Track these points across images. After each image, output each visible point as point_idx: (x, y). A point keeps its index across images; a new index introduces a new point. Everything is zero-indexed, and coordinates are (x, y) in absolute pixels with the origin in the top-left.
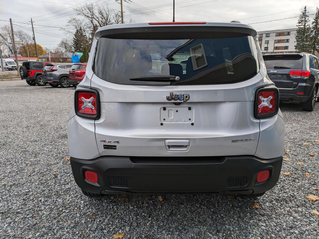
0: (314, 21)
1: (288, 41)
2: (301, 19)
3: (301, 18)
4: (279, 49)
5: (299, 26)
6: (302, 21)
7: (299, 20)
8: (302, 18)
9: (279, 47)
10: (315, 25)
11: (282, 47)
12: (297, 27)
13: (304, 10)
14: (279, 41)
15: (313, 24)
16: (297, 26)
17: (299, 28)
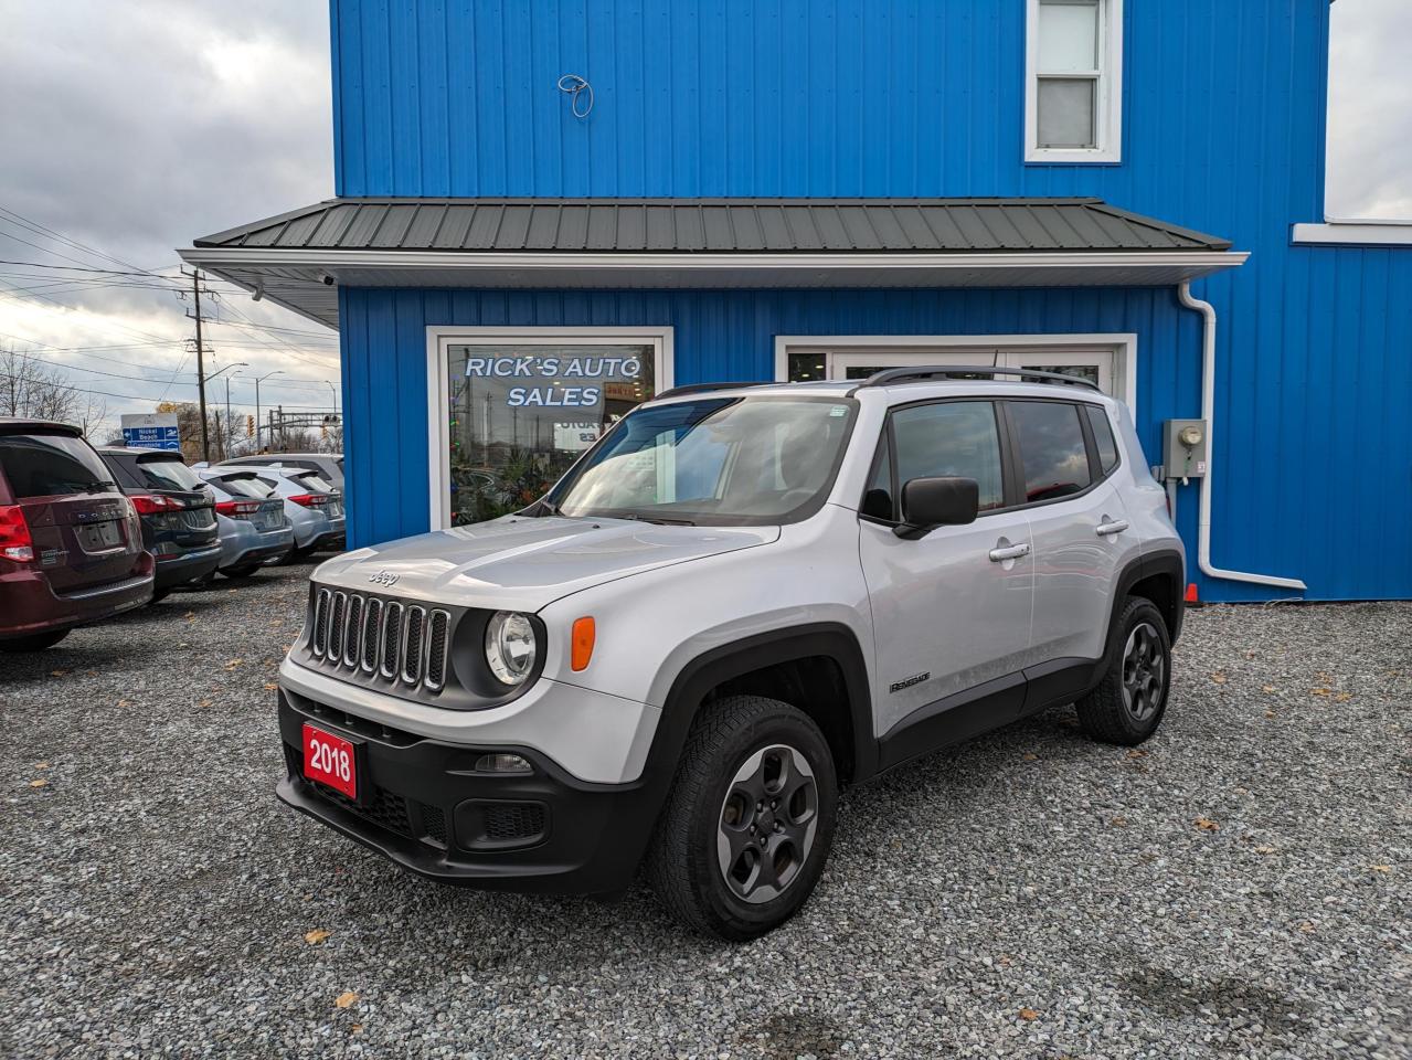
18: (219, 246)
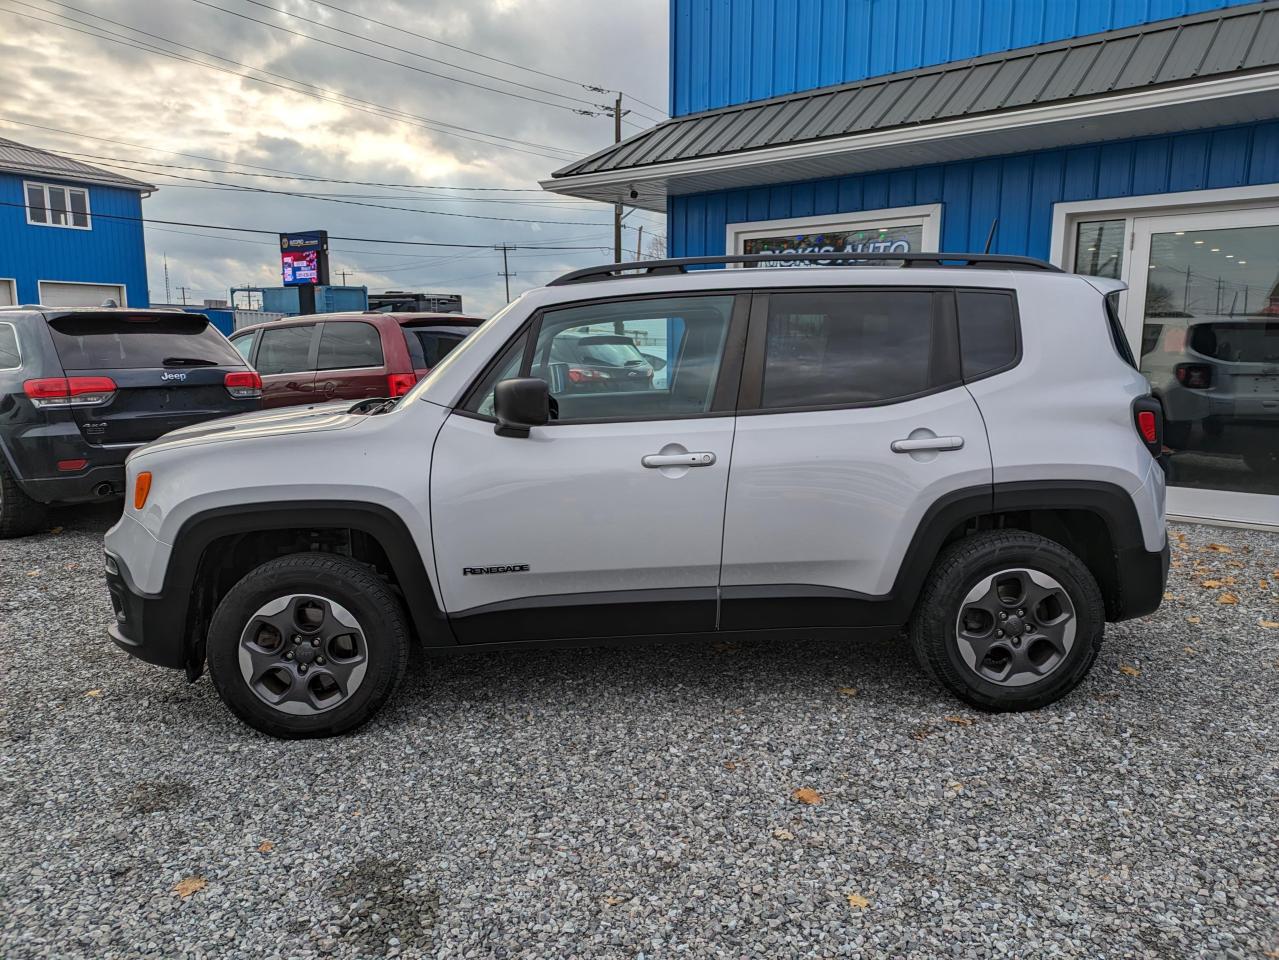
18: (565, 175)
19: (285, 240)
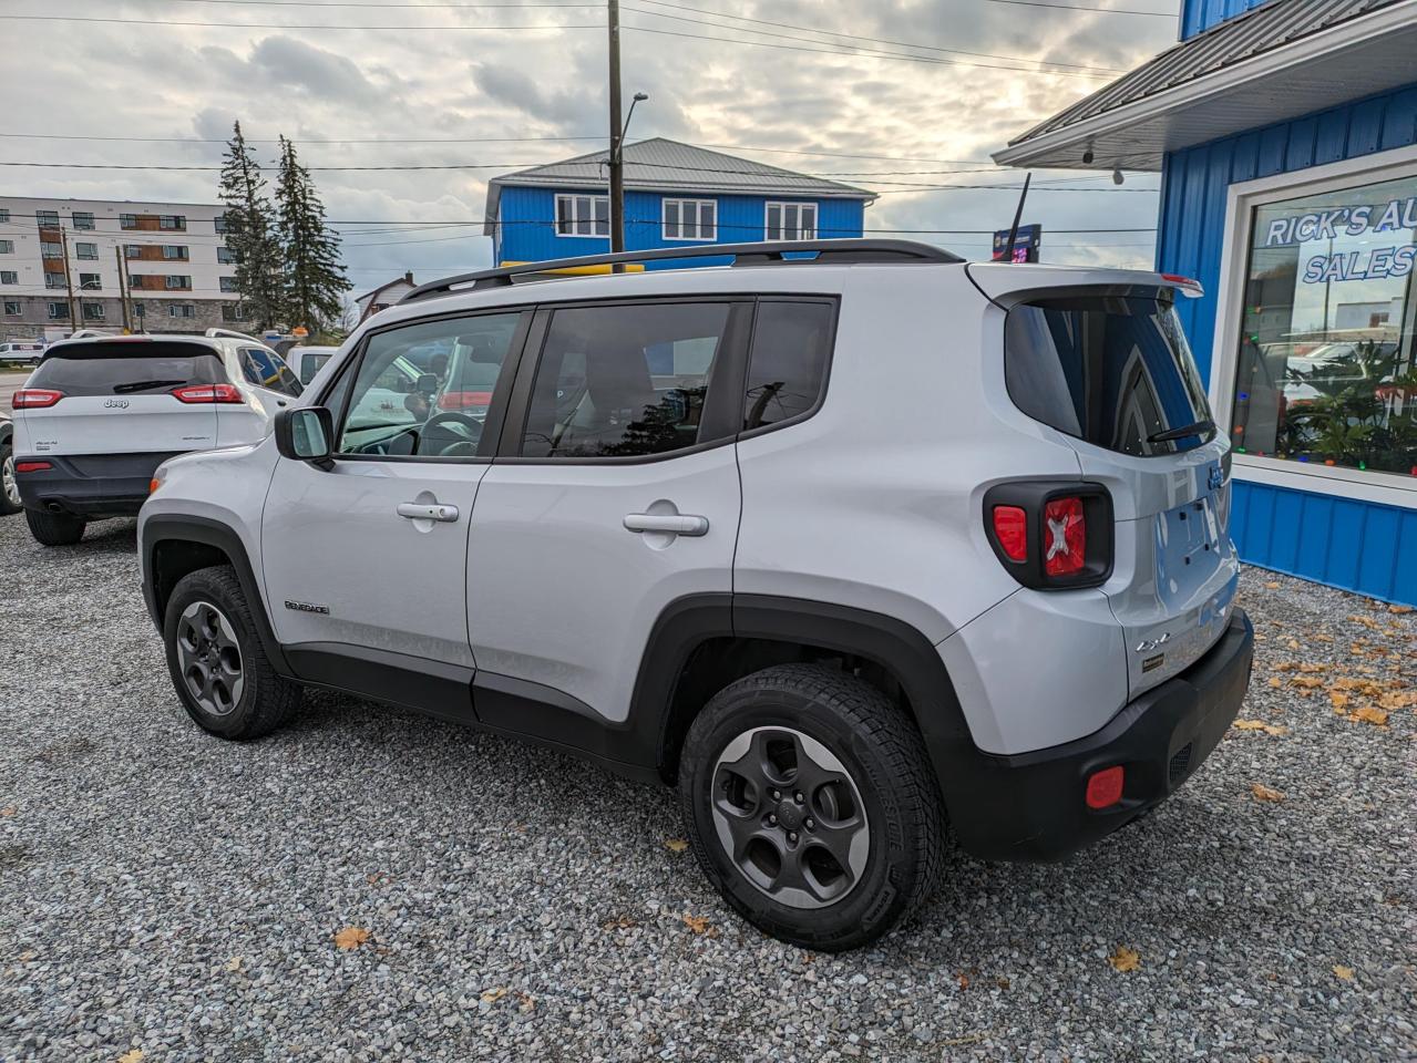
0: (282, 186)
1: (185, 256)
2: (232, 171)
3: (230, 166)
4: (151, 288)
5: (231, 197)
6: (236, 180)
7: (224, 174)
8: (233, 168)
9: (149, 276)
10: (289, 204)
11: (164, 277)
12: (224, 202)
13: (235, 135)
14: (146, 253)
15: (280, 197)
16: (220, 196)
17: (229, 205)
19: (998, 238)
